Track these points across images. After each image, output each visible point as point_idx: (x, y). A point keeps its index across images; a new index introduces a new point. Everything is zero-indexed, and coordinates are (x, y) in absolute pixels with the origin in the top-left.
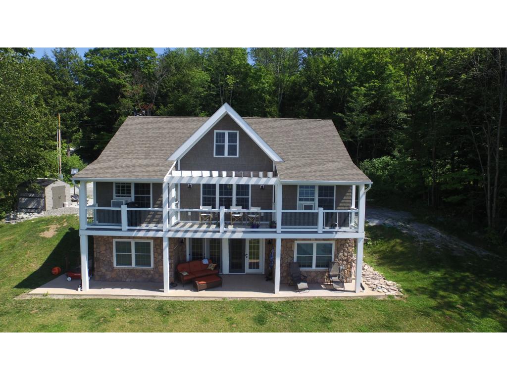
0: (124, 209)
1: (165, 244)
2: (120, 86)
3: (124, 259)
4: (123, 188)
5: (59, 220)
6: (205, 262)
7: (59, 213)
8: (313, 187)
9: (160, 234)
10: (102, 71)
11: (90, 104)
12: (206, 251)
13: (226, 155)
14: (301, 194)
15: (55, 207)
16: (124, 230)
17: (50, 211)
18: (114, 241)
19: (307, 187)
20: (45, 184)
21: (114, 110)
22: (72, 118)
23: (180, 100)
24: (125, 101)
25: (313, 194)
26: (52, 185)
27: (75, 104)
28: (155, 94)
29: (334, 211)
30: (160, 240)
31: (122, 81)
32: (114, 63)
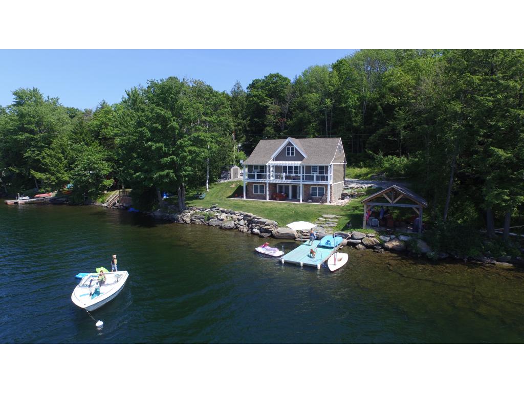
0: (256, 174)
1: (267, 185)
2: (267, 107)
3: (256, 191)
4: (256, 167)
5: (236, 182)
6: (283, 194)
7: (236, 180)
8: (317, 167)
9: (266, 182)
10: (256, 99)
11: (250, 120)
12: (284, 190)
13: (290, 155)
14: (313, 169)
15: (234, 178)
16: (256, 180)
17: (232, 179)
18: (253, 185)
19: (315, 167)
20: (231, 167)
21: (263, 122)
22: (240, 130)
23: (299, 116)
24: (269, 117)
25: (317, 169)
26: (233, 168)
27: (242, 121)
28: (286, 111)
29: (325, 175)
30: (265, 183)
31: (268, 104)
32: (263, 93)
